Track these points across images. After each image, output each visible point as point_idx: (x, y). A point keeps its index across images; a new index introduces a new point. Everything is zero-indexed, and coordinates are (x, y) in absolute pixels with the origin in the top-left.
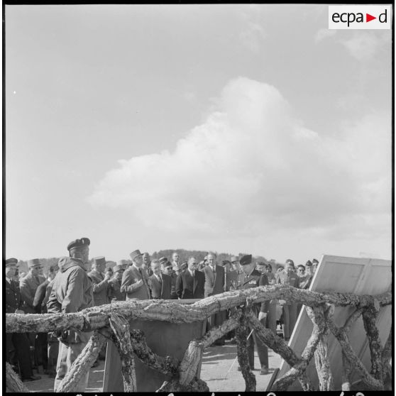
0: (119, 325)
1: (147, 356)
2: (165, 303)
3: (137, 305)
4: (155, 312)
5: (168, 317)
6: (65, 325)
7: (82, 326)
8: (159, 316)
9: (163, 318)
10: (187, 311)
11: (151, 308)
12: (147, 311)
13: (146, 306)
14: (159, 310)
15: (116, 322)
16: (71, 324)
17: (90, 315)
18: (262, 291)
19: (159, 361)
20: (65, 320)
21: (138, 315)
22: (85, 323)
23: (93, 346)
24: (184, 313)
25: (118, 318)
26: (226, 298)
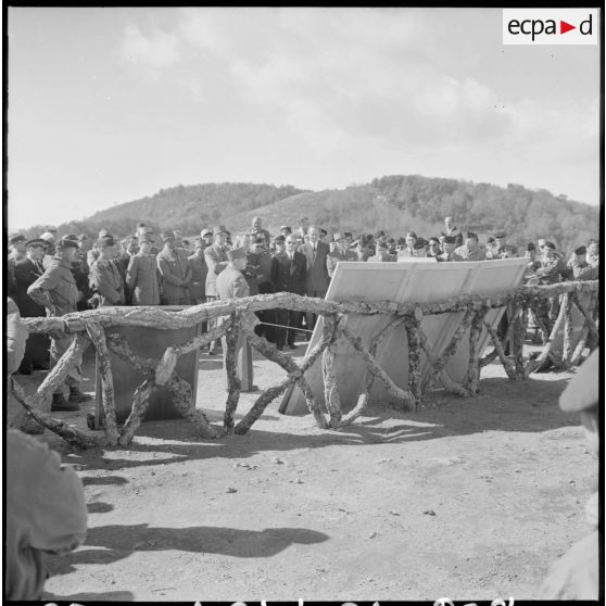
0: (94, 330)
1: (128, 358)
3: (118, 312)
4: (136, 319)
5: (150, 324)
6: (45, 329)
7: (63, 329)
8: (141, 323)
9: (146, 324)
10: (171, 319)
11: (132, 314)
12: (128, 318)
13: (127, 313)
15: (92, 328)
16: (51, 327)
17: (70, 320)
19: (140, 363)
21: (118, 321)
22: (66, 326)
23: (76, 347)
24: (169, 320)
25: (95, 325)
26: (214, 306)
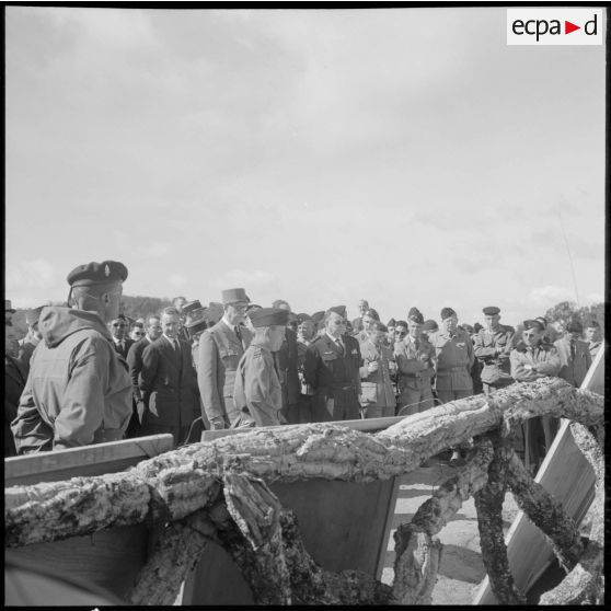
0: (252, 505)
2: (340, 433)
3: (277, 442)
4: (319, 460)
5: (346, 470)
6: (101, 516)
7: (144, 511)
8: (327, 470)
9: (336, 473)
10: (385, 453)
11: (311, 448)
12: (303, 459)
13: (300, 445)
14: (329, 453)
15: (244, 499)
16: (117, 509)
17: (170, 481)
18: (528, 398)
20: (102, 500)
21: (283, 469)
24: (380, 458)
25: (251, 487)
26: (462, 415)
